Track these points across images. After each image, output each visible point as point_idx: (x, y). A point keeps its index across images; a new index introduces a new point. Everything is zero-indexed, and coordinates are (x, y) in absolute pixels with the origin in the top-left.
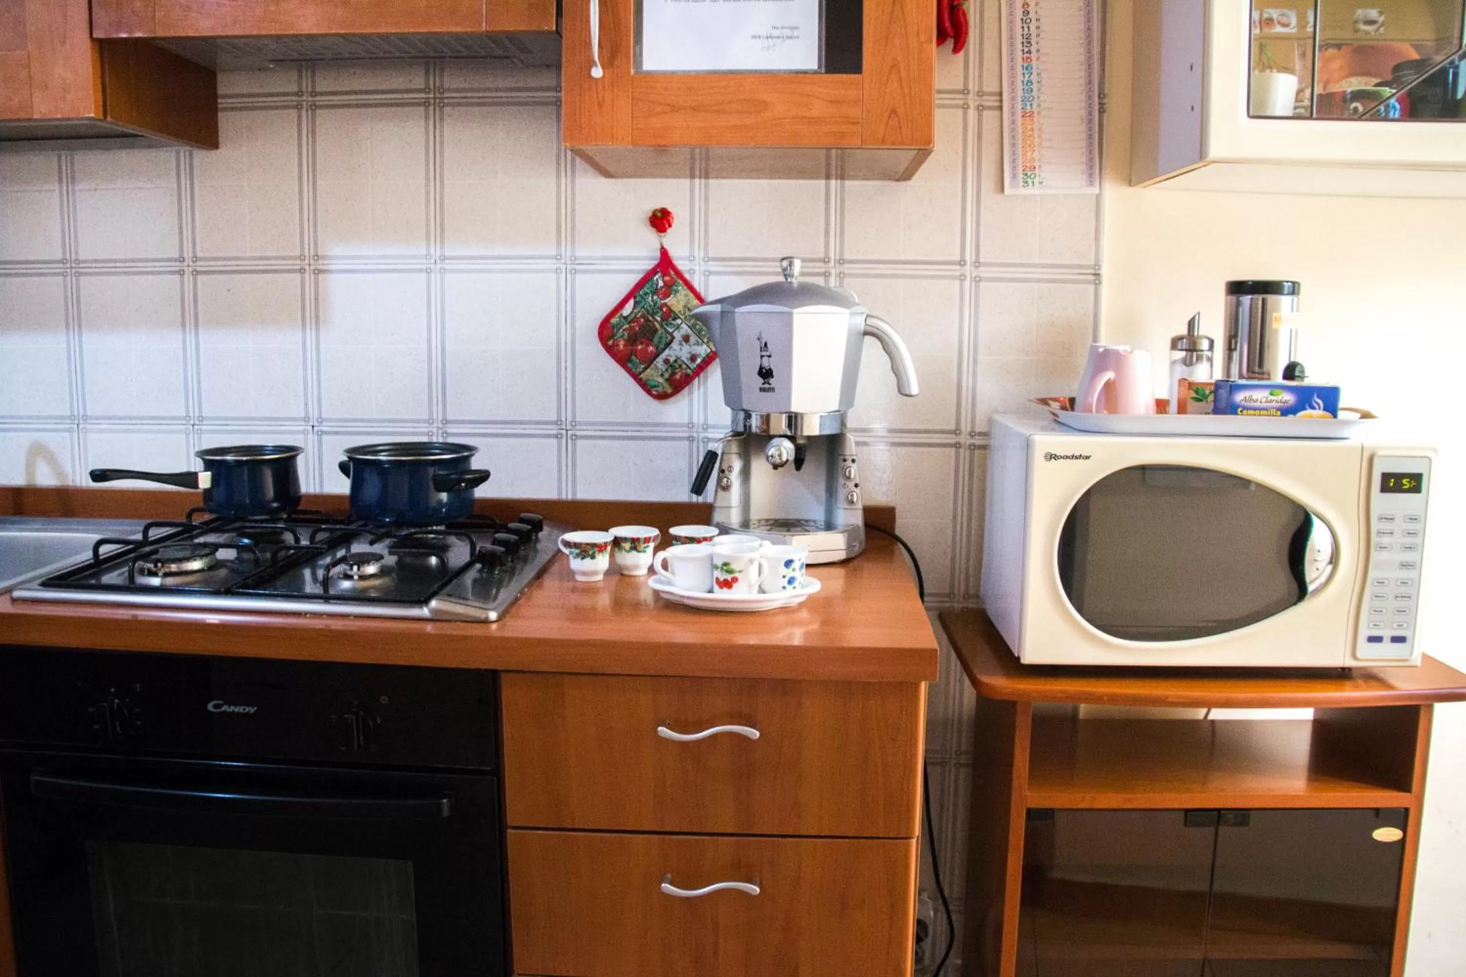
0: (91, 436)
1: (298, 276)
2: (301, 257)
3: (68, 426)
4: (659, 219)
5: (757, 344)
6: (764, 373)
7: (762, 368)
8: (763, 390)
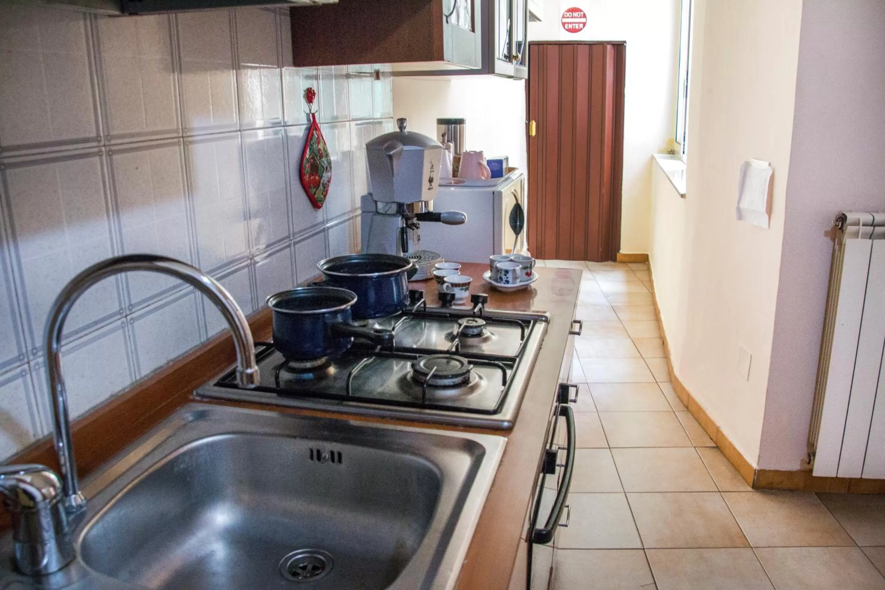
3: (18, 370)
4: (310, 95)
5: (430, 165)
6: (431, 180)
7: (430, 178)
8: (429, 189)
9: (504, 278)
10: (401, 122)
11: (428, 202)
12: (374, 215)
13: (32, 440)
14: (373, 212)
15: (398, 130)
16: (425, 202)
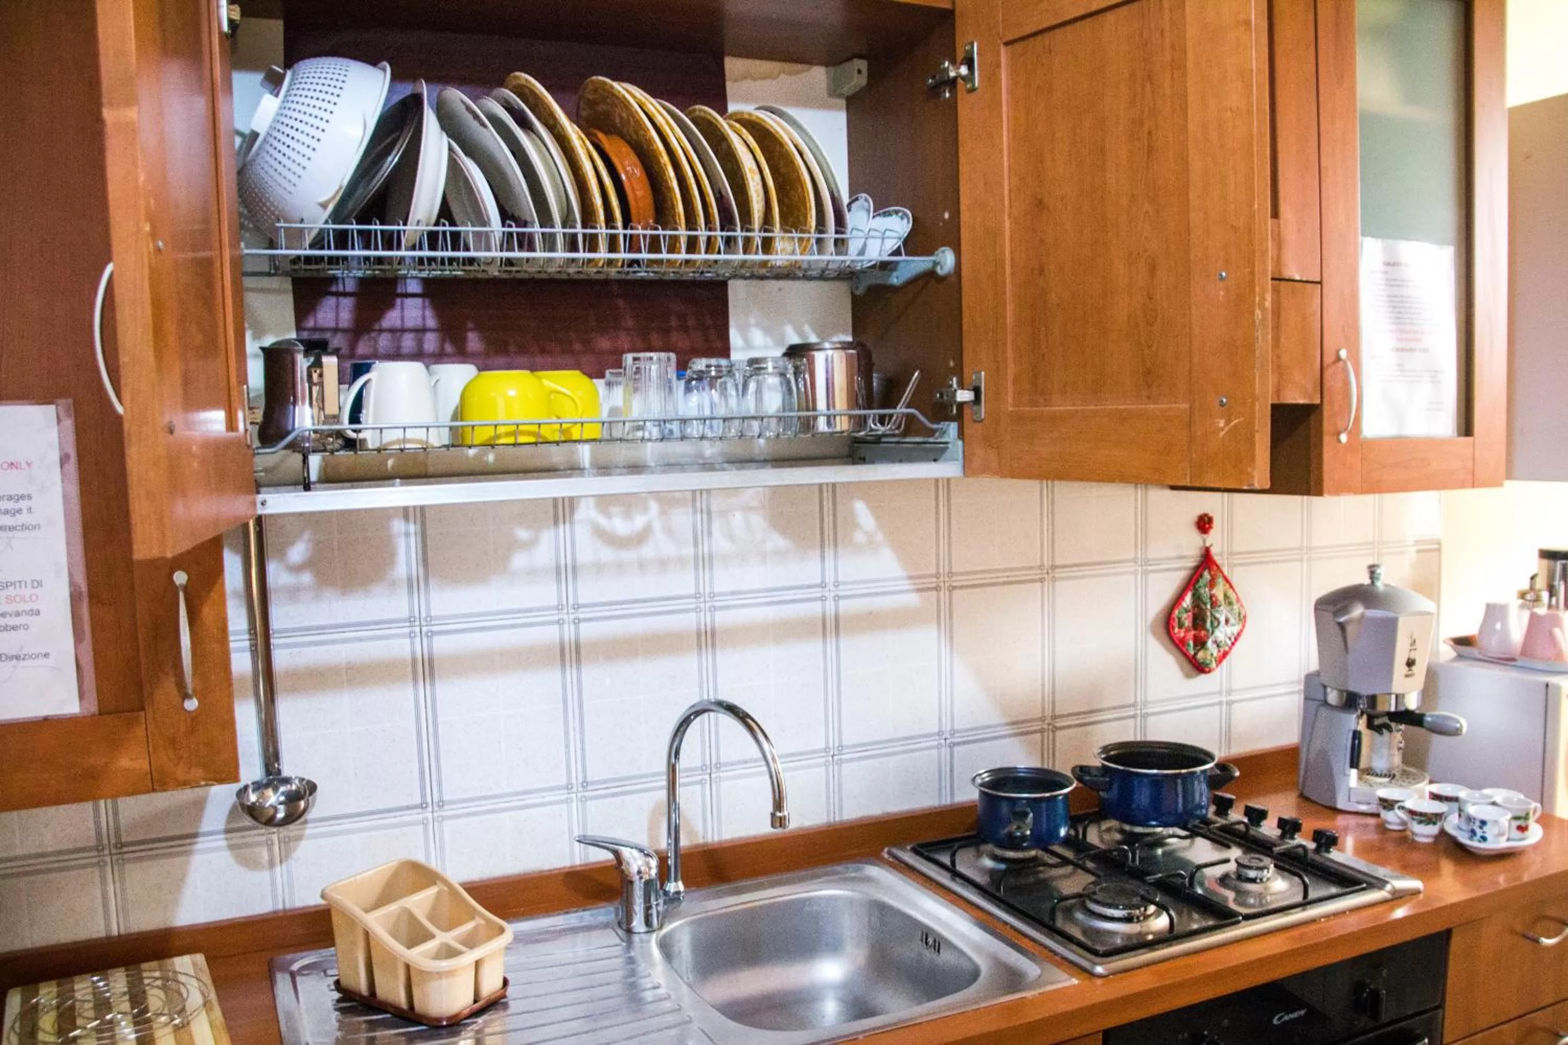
0: (725, 785)
1: (934, 593)
2: (937, 575)
3: (699, 778)
4: (1204, 524)
5: (1409, 641)
6: (1410, 663)
7: (1409, 659)
8: (1407, 676)
9: (1479, 832)
10: (1372, 571)
11: (1403, 695)
12: (1321, 705)
13: (701, 841)
14: (1319, 701)
15: (1367, 581)
16: (1397, 696)
